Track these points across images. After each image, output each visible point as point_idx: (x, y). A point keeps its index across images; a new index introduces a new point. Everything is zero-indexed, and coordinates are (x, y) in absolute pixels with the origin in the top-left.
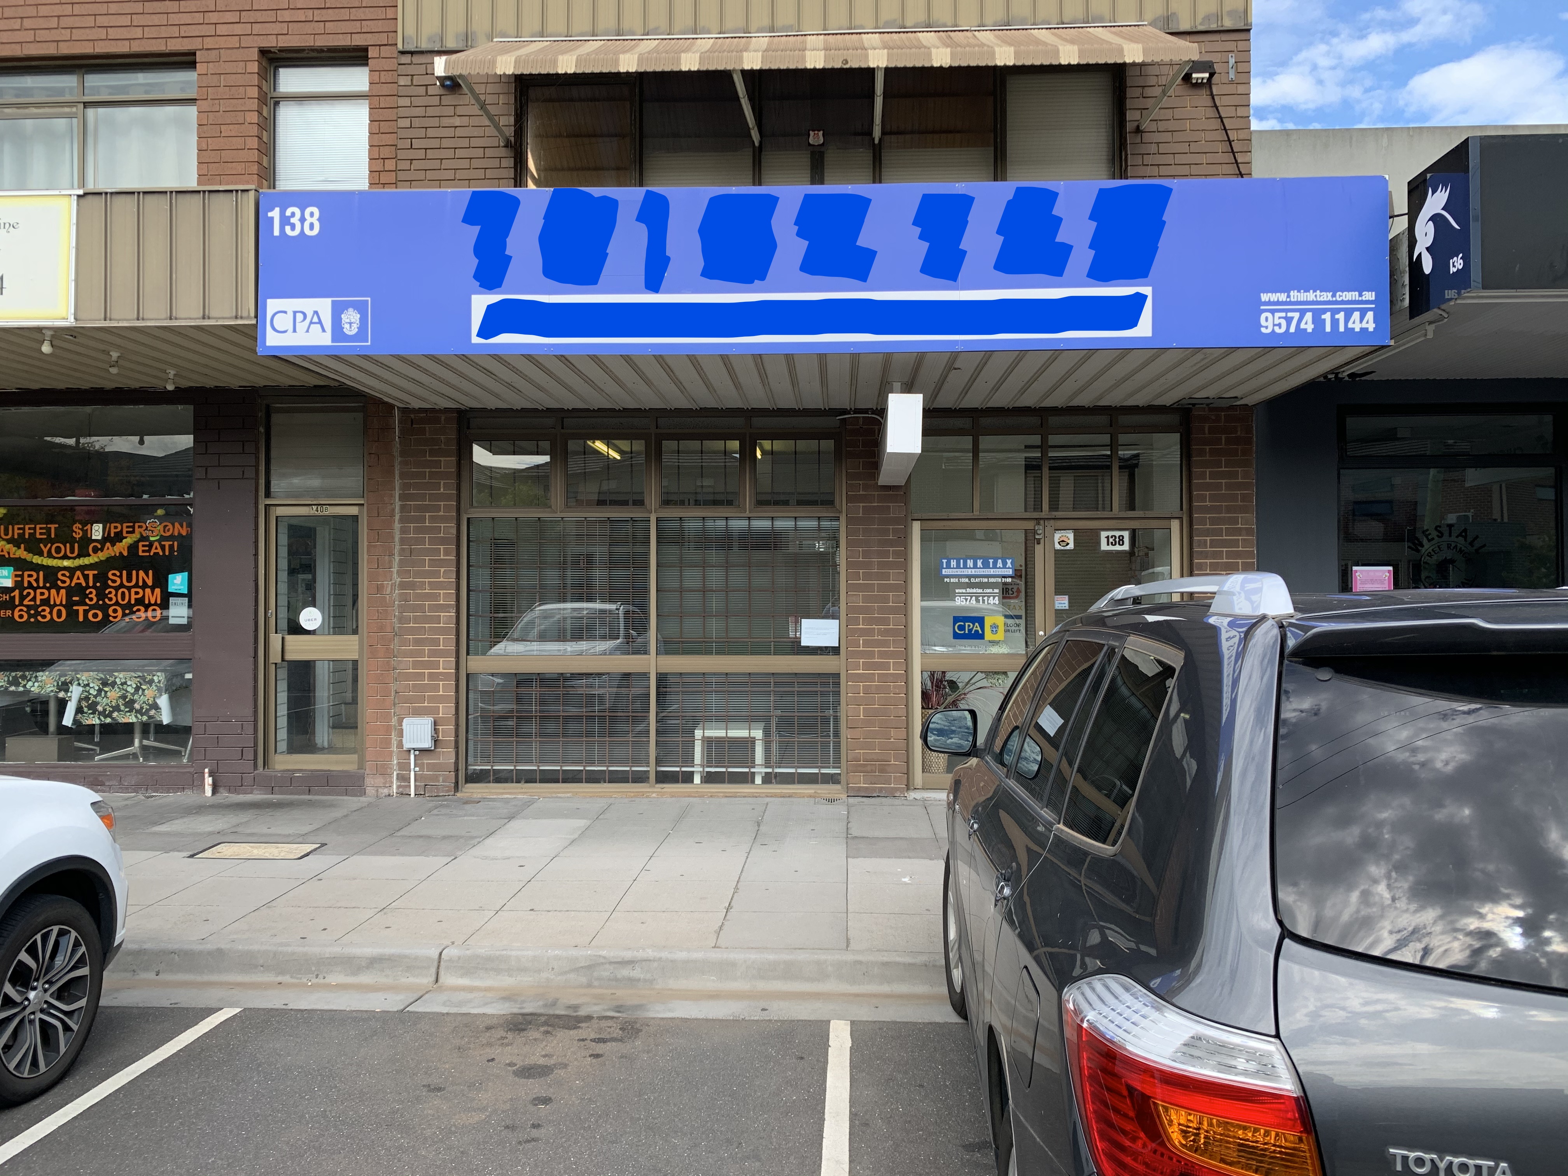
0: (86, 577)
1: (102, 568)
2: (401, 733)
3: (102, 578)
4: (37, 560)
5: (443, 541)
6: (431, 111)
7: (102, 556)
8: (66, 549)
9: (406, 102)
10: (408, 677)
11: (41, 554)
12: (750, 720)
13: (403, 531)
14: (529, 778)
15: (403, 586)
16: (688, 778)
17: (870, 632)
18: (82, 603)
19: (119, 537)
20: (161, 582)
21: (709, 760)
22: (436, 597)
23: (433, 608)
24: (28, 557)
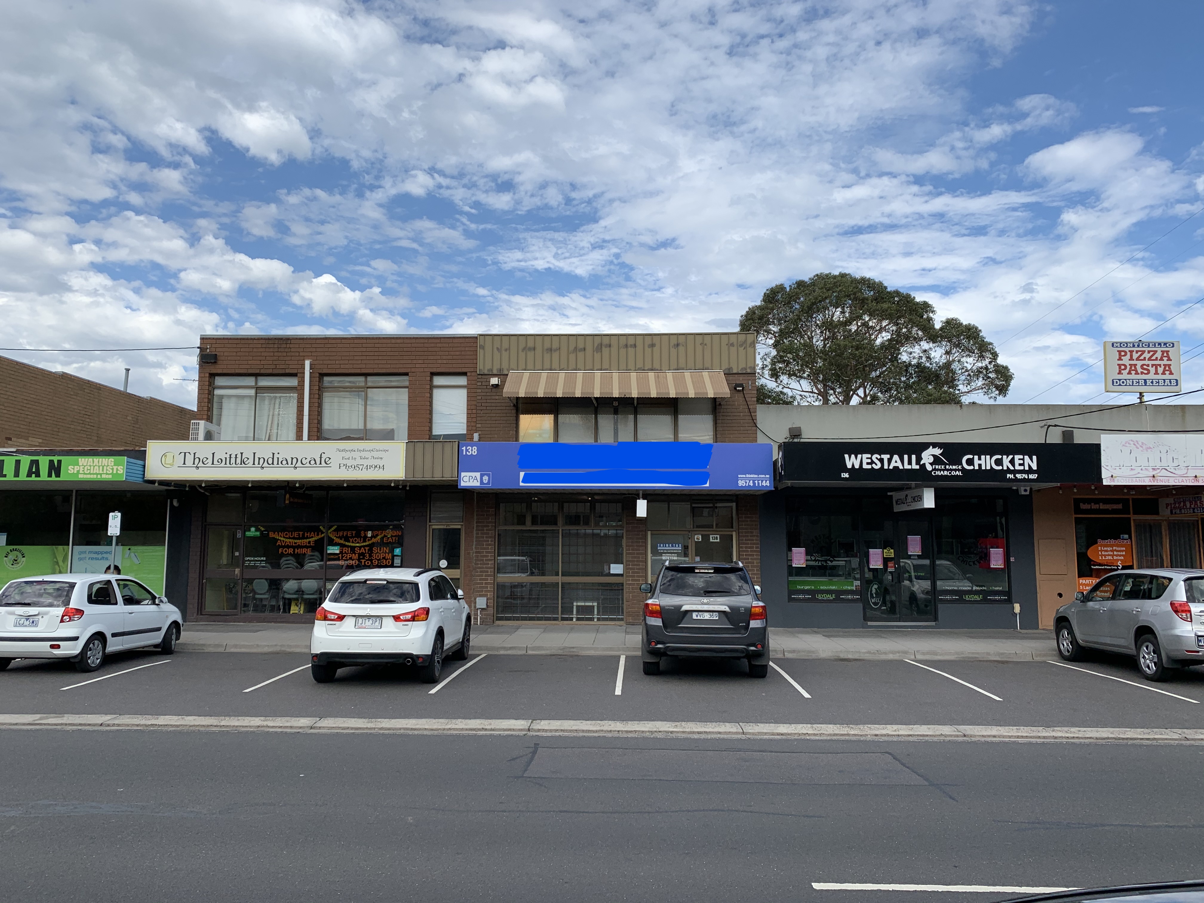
0: (365, 550)
1: (371, 546)
2: (475, 603)
3: (371, 550)
4: (347, 543)
5: (491, 537)
6: (488, 394)
7: (370, 542)
8: (358, 540)
9: (480, 391)
10: (478, 584)
11: (349, 541)
12: (592, 600)
13: (477, 534)
14: (517, 619)
15: (476, 552)
16: (571, 619)
17: (633, 569)
18: (363, 558)
19: (377, 535)
20: (392, 551)
21: (578, 612)
22: (487, 556)
23: (486, 560)
24: (344, 543)
